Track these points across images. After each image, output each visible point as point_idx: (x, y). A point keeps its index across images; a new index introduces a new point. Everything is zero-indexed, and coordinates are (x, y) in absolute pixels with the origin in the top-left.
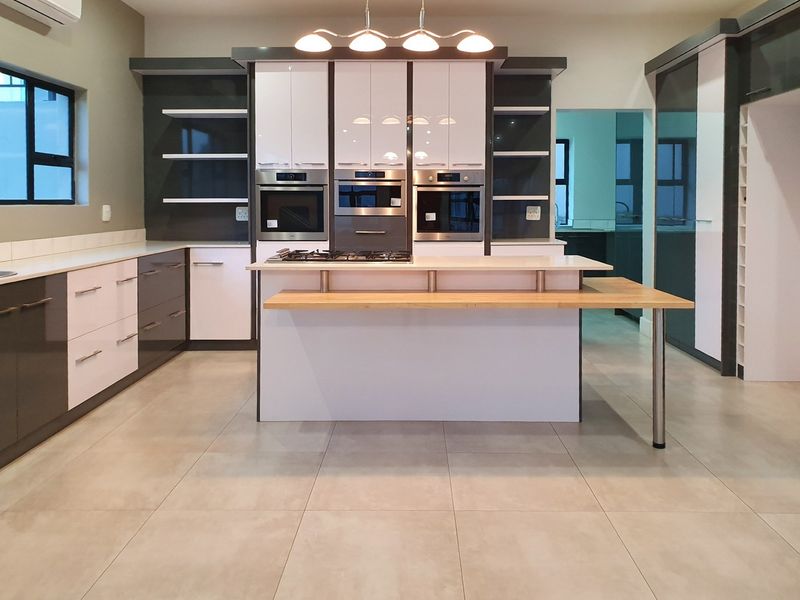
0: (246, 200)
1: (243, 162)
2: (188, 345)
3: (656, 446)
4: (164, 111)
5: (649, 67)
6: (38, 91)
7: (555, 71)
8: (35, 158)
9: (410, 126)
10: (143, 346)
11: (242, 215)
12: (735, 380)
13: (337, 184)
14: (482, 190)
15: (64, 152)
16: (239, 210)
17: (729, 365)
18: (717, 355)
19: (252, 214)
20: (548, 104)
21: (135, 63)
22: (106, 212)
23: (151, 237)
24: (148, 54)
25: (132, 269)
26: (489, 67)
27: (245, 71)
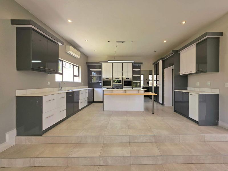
0: (101, 82)
1: (101, 77)
2: (94, 102)
3: (153, 113)
4: (91, 70)
5: (153, 64)
6: (75, 66)
7: (141, 64)
8: (74, 76)
9: (122, 72)
10: (88, 102)
11: (100, 84)
12: (163, 106)
13: (113, 80)
14: (132, 80)
15: (78, 75)
16: (100, 83)
17: (163, 104)
18: (161, 103)
19: (102, 84)
20: (140, 69)
21: (87, 63)
22: (83, 84)
23: (88, 87)
24: (88, 62)
25: (87, 91)
26: (133, 64)
27: (101, 64)
